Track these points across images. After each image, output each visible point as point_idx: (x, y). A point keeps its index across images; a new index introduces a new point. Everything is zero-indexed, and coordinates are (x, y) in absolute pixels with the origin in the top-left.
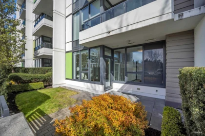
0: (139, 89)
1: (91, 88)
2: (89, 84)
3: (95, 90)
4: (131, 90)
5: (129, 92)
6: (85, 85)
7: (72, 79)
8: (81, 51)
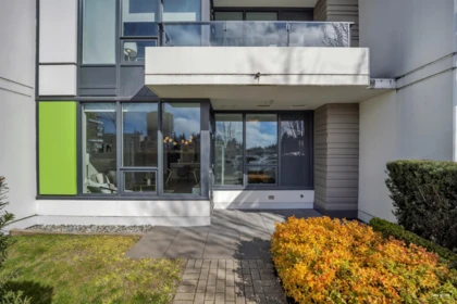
0: (271, 197)
1: (169, 214)
2: (162, 205)
3: (186, 216)
4: (257, 201)
5: (254, 206)
6: (144, 207)
7: (79, 196)
8: (121, 102)
